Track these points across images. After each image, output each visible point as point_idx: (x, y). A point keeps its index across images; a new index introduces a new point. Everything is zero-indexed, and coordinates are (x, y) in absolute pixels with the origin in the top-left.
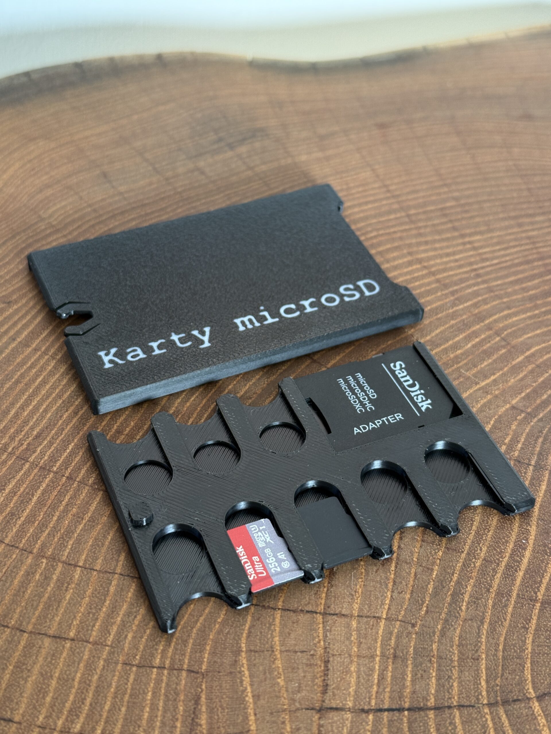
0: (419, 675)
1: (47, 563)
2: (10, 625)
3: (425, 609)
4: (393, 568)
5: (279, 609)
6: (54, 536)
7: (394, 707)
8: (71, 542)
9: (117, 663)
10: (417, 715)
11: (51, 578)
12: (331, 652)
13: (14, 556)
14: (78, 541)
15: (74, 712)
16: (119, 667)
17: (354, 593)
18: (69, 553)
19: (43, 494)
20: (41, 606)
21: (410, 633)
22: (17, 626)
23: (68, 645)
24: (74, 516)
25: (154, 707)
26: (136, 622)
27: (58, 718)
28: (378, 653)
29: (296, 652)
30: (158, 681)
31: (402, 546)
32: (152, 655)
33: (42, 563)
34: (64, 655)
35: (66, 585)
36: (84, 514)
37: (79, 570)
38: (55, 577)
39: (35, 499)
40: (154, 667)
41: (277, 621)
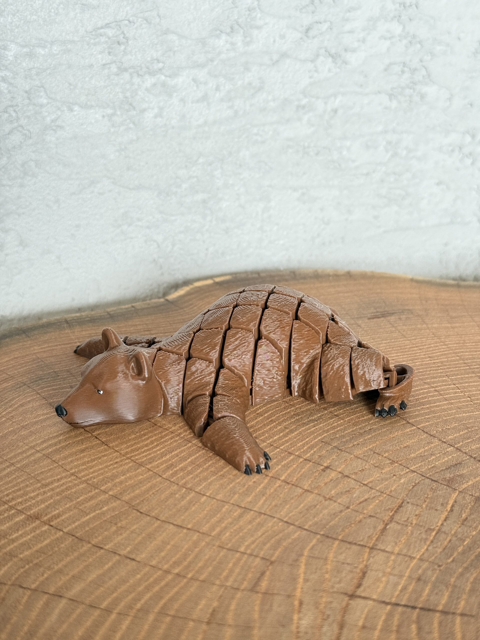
0: (435, 592)
1: (186, 491)
2: (151, 515)
3: (451, 559)
4: (434, 534)
5: (338, 539)
6: (195, 479)
7: (409, 604)
8: (205, 484)
9: (214, 545)
10: (426, 613)
11: (185, 498)
12: (370, 568)
13: (166, 484)
14: (210, 484)
15: (177, 564)
16: (214, 547)
17: (398, 541)
18: (202, 489)
19: (195, 459)
20: (174, 510)
21: (436, 570)
22: (156, 516)
23: (185, 531)
24: (211, 471)
25: (231, 571)
26: (235, 528)
27: (165, 564)
28: (407, 574)
29: (343, 563)
30: (239, 560)
31: (445, 524)
32: (240, 546)
33: (183, 490)
34: (181, 535)
35: (194, 503)
36: (218, 472)
37: (205, 498)
38: (188, 498)
39: (189, 460)
40: (239, 552)
41: (335, 546)
